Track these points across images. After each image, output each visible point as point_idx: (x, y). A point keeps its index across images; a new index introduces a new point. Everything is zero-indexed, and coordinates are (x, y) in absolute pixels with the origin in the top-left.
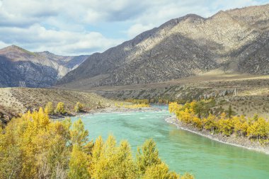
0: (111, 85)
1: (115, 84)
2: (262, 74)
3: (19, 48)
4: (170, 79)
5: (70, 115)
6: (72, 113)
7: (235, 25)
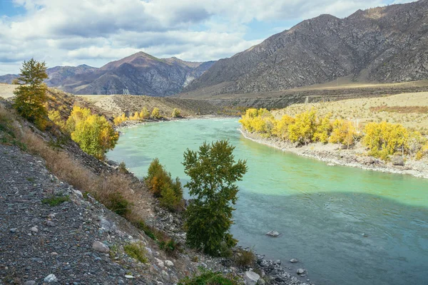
0: (232, 93)
1: (236, 92)
2: (391, 82)
3: (147, 55)
4: (293, 87)
5: (165, 120)
6: (168, 118)
7: (374, 27)
